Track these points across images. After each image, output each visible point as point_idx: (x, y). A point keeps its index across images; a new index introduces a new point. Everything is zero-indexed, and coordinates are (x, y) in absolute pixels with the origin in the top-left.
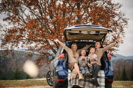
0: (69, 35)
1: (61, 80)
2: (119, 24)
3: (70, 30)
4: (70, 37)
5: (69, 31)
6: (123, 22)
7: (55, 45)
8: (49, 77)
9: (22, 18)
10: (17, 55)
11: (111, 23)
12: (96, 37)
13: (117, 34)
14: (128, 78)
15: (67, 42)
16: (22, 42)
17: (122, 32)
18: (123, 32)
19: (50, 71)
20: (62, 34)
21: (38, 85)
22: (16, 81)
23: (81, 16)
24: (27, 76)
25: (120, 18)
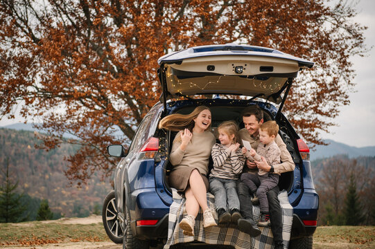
0: (174, 80)
1: (150, 224)
2: (336, 45)
3: (179, 62)
4: (178, 86)
5: (173, 66)
6: (350, 38)
7: (131, 112)
8: (110, 215)
9: (26, 22)
10: (7, 143)
11: (311, 39)
12: (262, 85)
13: (328, 74)
14: (365, 216)
15: (170, 101)
16: (24, 101)
18: (350, 68)
20: (154, 75)
21: (76, 240)
22: (6, 228)
23: (215, 18)
24: (41, 209)
25: (339, 24)
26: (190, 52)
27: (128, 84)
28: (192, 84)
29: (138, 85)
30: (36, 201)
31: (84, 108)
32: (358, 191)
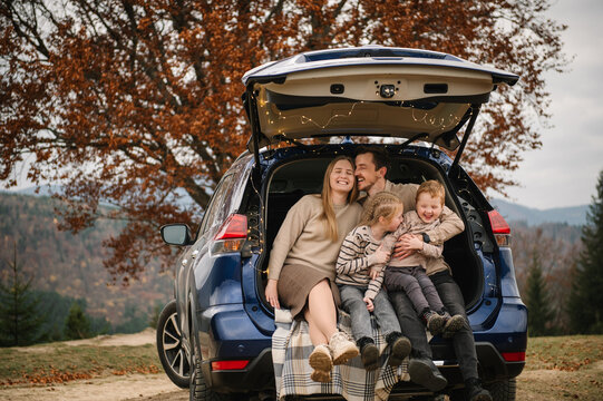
0: (271, 112)
1: (236, 367)
2: (519, 55)
3: (280, 79)
4: (278, 123)
5: (270, 86)
6: (541, 43)
7: (204, 167)
8: (169, 341)
9: (34, 30)
10: (22, 216)
11: (480, 47)
12: (428, 119)
13: (508, 101)
14: (555, 310)
15: (265, 149)
16: (34, 154)
17: (533, 95)
18: (541, 91)
19: (173, 309)
20: (237, 109)
21: (120, 372)
22: (8, 356)
23: (331, 15)
24: (71, 318)
25: (523, 23)
26: (298, 61)
27: (197, 123)
28: (306, 119)
29: (213, 124)
30: (68, 301)
31: (129, 162)
32: (544, 274)
